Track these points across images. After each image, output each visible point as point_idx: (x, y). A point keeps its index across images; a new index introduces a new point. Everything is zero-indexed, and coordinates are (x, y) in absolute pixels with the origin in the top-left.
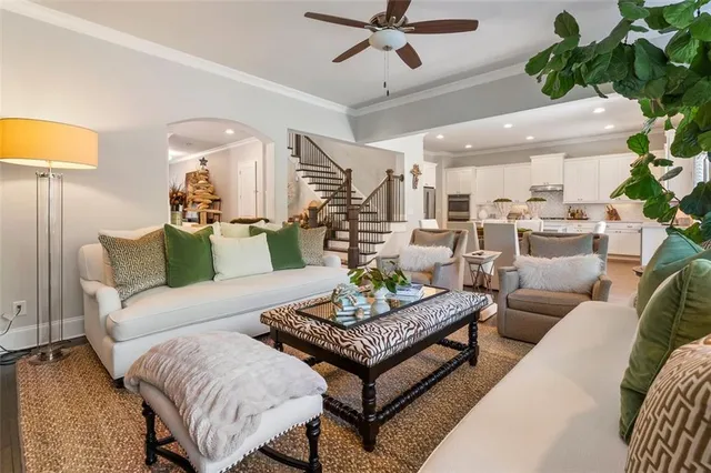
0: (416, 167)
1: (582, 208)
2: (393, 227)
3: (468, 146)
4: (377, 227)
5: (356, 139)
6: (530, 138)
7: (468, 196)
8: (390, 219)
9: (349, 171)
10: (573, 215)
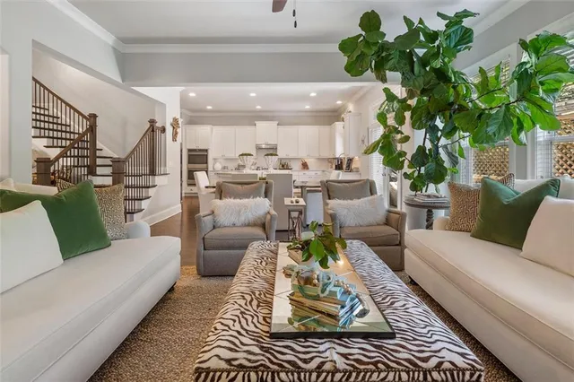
0: (175, 120)
1: (287, 161)
2: (158, 180)
3: (209, 107)
4: (142, 181)
5: (123, 81)
6: (259, 107)
7: (207, 150)
8: (153, 173)
9: (94, 116)
10: (283, 166)
